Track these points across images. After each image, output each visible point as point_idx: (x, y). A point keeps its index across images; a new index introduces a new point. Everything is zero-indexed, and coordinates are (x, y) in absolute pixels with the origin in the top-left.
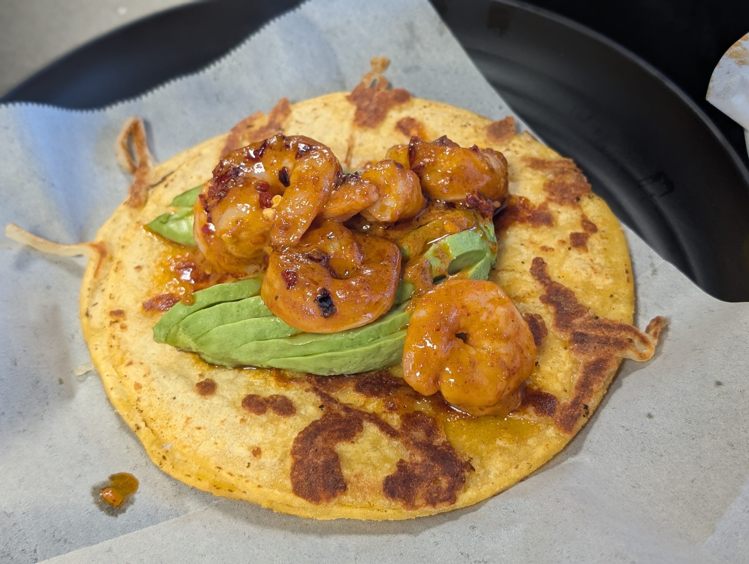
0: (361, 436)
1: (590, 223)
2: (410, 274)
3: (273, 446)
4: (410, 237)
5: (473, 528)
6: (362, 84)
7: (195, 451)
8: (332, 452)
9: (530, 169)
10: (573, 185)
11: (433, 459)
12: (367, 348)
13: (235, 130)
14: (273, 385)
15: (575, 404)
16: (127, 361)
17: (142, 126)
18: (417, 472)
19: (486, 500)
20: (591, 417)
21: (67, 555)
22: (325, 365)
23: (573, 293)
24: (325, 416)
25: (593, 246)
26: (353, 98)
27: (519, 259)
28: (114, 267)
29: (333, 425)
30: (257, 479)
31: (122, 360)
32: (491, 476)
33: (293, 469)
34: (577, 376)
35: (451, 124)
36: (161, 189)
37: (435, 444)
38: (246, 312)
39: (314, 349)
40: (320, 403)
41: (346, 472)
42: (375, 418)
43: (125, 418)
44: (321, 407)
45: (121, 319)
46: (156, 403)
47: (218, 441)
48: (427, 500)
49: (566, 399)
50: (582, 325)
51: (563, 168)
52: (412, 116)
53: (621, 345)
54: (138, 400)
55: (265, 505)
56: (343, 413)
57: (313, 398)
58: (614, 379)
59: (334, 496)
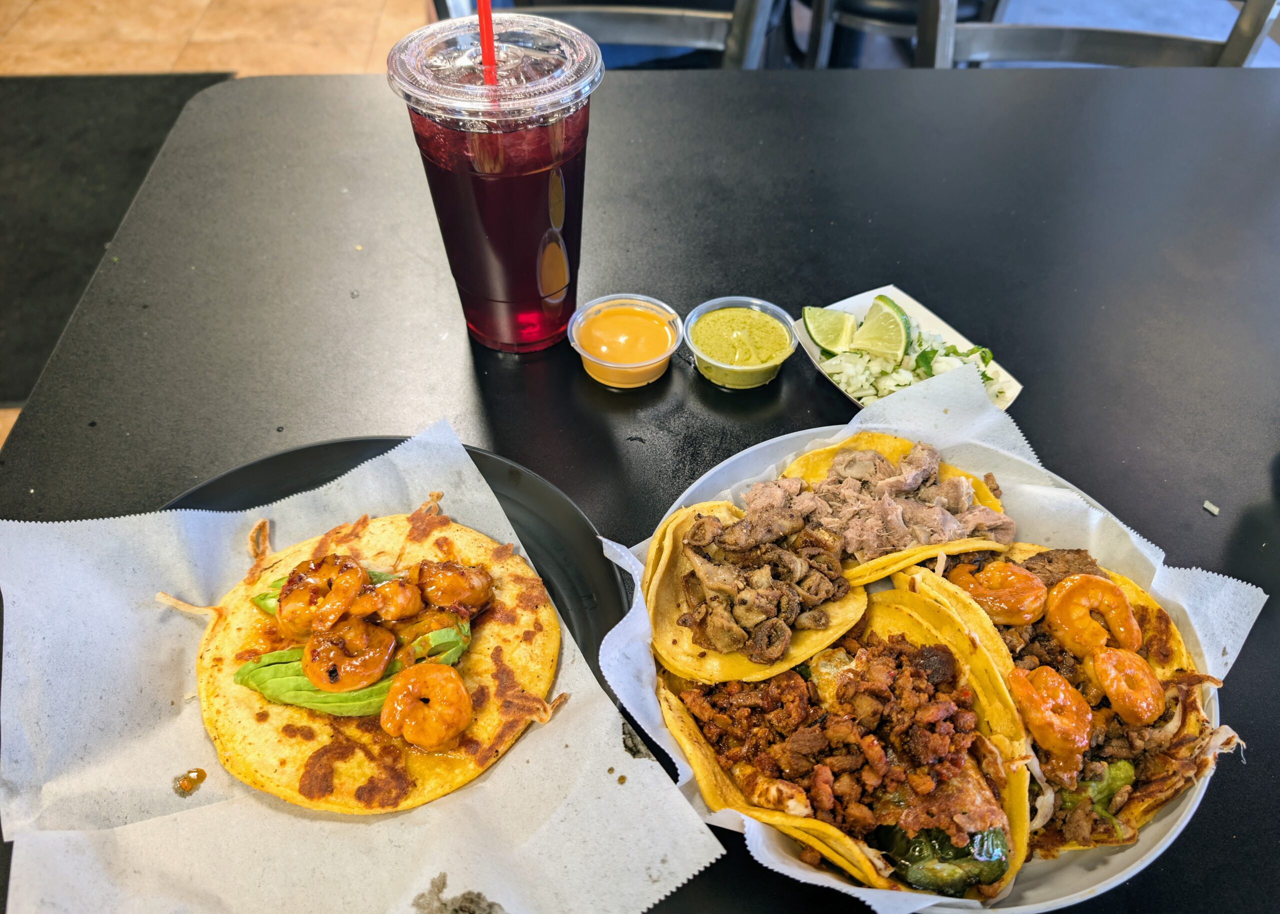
0: (353, 758)
1: (540, 625)
2: (400, 655)
3: (295, 758)
4: (407, 630)
5: (402, 824)
6: (421, 509)
7: (244, 759)
8: (331, 767)
9: (512, 583)
10: (536, 597)
11: (392, 778)
12: (363, 703)
13: (327, 535)
14: (305, 719)
15: (491, 748)
16: (216, 694)
17: (268, 525)
18: (380, 785)
19: (419, 806)
20: (500, 758)
21: (147, 821)
22: (337, 710)
23: (513, 673)
24: (332, 743)
25: (537, 640)
26: (411, 520)
27: (487, 646)
28: (224, 627)
29: (335, 750)
30: (279, 780)
31: (214, 692)
32: (426, 792)
33: (303, 776)
34: (499, 730)
35: (471, 545)
36: (268, 572)
37: (396, 767)
38: (291, 672)
39: (329, 699)
40: (332, 734)
41: (336, 781)
42: (364, 748)
43: (209, 731)
44: (332, 736)
45: (220, 664)
46: (227, 724)
47: (261, 754)
48: (380, 803)
49: (486, 746)
50: (513, 696)
51: (533, 584)
52: (447, 536)
53: (530, 711)
54: (217, 721)
55: (282, 797)
56: (345, 742)
57: (329, 730)
58: (523, 733)
59: (323, 796)
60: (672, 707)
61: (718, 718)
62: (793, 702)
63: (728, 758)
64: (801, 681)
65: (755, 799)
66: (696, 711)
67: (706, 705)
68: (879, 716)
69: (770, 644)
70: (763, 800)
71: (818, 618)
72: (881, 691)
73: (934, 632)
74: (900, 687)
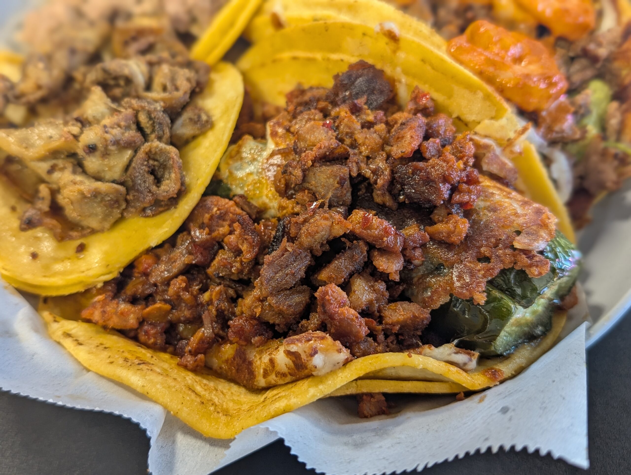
60: (81, 339)
61: (149, 314)
62: (231, 233)
63: (194, 353)
64: (224, 202)
65: (261, 382)
66: (114, 322)
67: (123, 306)
68: (347, 183)
69: (158, 181)
70: (273, 378)
71: (196, 118)
72: (332, 151)
73: (335, 56)
74: (347, 134)
